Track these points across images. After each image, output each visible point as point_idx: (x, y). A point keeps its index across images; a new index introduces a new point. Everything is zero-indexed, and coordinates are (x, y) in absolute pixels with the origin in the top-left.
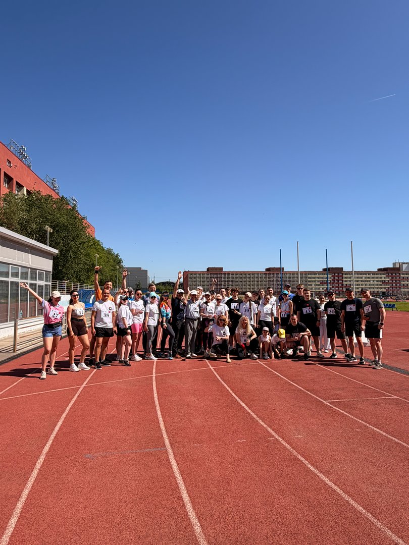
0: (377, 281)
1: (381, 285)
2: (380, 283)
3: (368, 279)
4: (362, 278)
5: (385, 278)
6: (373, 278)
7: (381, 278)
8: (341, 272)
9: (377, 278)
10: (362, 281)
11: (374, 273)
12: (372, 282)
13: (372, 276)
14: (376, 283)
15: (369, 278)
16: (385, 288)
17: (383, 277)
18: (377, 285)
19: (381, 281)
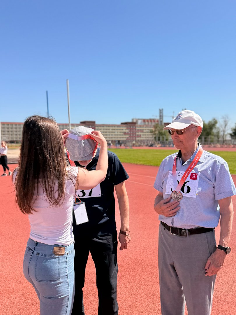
0: (120, 132)
1: (122, 135)
2: (122, 134)
3: (114, 131)
4: (109, 129)
5: (125, 130)
6: (117, 130)
7: (122, 130)
8: (94, 125)
9: (120, 130)
10: (109, 132)
11: (118, 126)
12: (116, 133)
13: (116, 128)
14: (119, 133)
15: (114, 129)
16: (125, 138)
17: (125, 129)
18: (120, 135)
19: (122, 132)
